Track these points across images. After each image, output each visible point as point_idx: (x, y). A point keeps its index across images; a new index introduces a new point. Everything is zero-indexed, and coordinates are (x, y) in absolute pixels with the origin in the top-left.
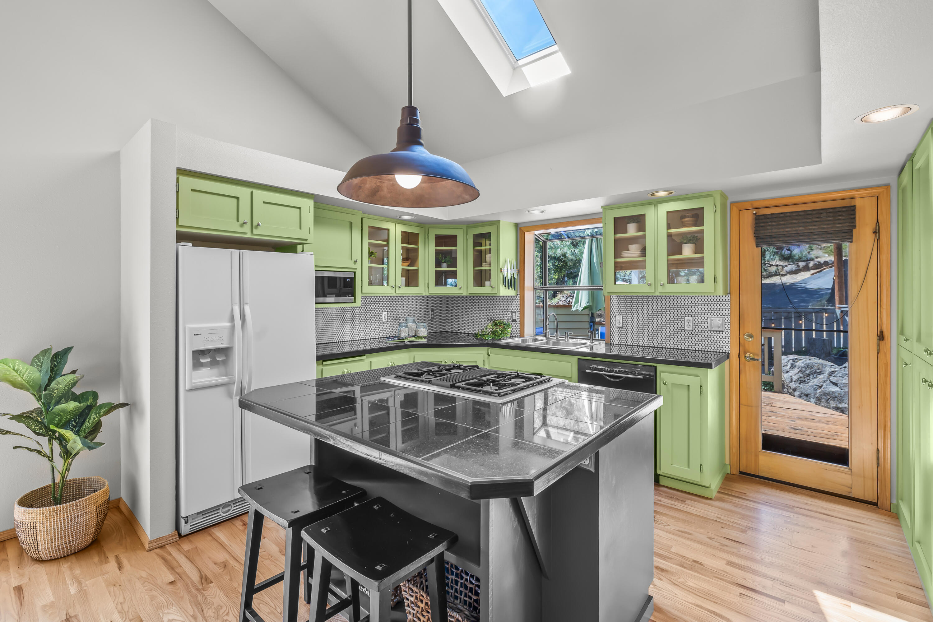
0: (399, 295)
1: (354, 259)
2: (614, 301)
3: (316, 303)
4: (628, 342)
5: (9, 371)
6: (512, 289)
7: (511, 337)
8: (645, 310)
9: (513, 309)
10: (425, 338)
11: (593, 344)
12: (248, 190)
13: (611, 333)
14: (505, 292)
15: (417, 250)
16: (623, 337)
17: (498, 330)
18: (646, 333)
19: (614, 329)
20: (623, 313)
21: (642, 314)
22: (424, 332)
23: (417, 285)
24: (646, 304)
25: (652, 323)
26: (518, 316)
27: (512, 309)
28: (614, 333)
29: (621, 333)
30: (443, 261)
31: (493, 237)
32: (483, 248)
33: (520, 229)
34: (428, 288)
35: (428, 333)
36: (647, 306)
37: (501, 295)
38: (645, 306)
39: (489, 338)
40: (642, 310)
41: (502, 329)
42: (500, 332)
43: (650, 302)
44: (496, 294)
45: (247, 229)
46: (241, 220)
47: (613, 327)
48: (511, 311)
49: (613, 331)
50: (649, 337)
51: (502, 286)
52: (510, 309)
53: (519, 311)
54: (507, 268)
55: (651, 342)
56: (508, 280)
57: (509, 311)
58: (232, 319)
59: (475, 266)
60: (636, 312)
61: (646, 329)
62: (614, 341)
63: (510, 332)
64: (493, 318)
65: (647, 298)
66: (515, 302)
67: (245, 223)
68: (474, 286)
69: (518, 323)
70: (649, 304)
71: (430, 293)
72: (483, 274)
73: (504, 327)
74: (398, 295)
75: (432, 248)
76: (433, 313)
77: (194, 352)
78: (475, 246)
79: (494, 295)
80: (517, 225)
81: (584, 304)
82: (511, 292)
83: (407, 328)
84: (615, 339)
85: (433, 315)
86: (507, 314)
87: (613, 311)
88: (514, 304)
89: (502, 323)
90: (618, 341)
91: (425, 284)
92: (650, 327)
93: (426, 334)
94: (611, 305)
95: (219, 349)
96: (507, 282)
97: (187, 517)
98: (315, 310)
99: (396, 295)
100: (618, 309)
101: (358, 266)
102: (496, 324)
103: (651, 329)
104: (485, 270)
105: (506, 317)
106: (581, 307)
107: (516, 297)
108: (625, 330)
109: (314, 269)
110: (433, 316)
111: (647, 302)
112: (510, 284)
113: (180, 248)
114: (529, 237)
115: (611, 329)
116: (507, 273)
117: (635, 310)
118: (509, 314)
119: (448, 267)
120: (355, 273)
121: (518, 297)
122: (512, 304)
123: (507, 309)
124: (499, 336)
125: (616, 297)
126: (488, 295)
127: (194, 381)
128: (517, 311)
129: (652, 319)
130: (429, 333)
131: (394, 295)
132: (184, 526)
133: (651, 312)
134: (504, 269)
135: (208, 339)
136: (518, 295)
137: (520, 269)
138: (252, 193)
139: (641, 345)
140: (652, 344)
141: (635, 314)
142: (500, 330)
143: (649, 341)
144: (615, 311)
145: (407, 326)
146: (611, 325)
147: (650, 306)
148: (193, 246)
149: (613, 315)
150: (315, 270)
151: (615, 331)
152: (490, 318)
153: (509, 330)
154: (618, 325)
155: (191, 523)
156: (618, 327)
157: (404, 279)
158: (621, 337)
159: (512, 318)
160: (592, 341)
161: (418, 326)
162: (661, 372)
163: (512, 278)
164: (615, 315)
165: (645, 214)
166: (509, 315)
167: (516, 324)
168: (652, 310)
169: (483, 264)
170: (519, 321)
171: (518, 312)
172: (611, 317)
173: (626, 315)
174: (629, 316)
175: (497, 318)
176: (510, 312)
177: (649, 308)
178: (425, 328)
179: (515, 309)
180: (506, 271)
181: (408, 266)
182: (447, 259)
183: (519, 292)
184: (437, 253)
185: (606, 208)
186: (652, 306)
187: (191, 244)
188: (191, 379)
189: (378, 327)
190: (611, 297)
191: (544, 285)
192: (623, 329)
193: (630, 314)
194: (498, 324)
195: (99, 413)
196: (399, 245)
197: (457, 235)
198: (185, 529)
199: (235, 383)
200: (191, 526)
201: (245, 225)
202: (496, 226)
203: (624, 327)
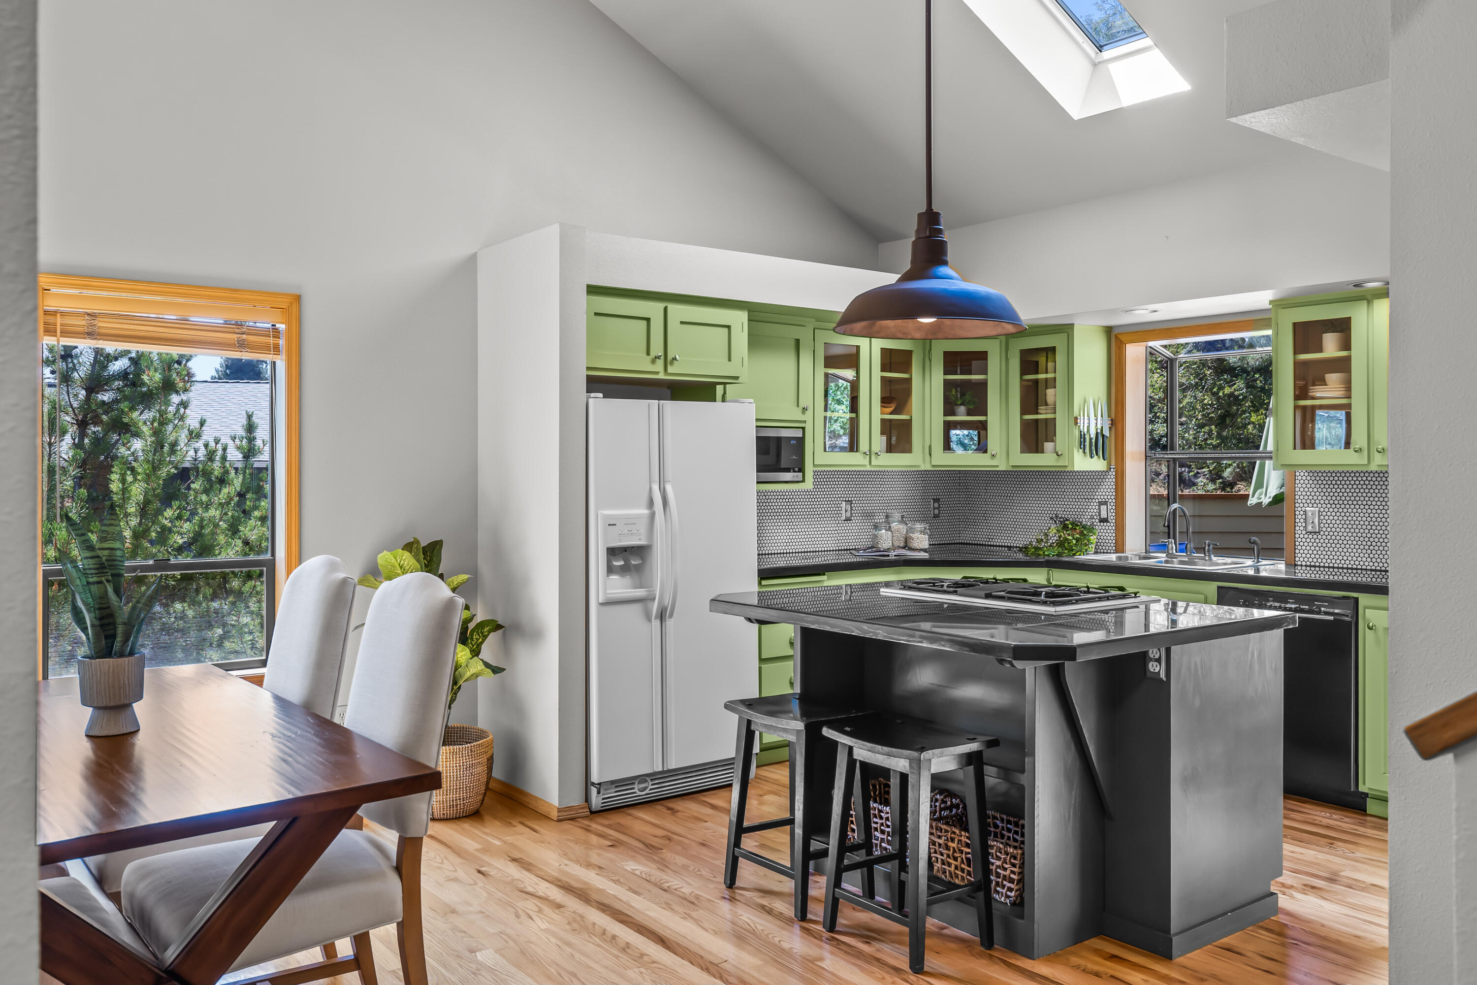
0: (878, 469)
1: (802, 405)
2: (1302, 482)
3: (758, 483)
4: (1329, 561)
5: (394, 567)
6: (1099, 457)
7: (1096, 553)
8: (1362, 499)
9: (1102, 498)
10: (925, 550)
11: (1259, 564)
12: (660, 306)
13: (1297, 543)
14: (1083, 463)
15: (909, 381)
16: (1320, 552)
17: (1070, 538)
18: (1364, 543)
19: (1302, 536)
20: (1320, 505)
21: (1357, 506)
22: (921, 540)
23: (909, 450)
24: (1365, 487)
25: (1376, 524)
26: (1112, 511)
27: (1099, 497)
28: (1302, 544)
29: (1315, 544)
30: (959, 403)
31: (1060, 357)
32: (1042, 376)
33: (1116, 337)
34: (930, 455)
35: (930, 545)
36: (1367, 491)
37: (1076, 469)
38: (1362, 491)
39: (1052, 554)
40: (1357, 498)
41: (1078, 536)
42: (1074, 542)
43: (1372, 483)
44: (1066, 466)
45: (659, 366)
46: (653, 353)
47: (1299, 532)
48: (1097, 501)
49: (1299, 540)
50: (1369, 552)
51: (1078, 451)
52: (1096, 497)
53: (1114, 501)
54: (1088, 416)
55: (1374, 560)
56: (1091, 439)
57: (1094, 500)
58: (651, 503)
59: (1024, 412)
60: (1346, 502)
61: (1364, 535)
62: (1302, 559)
63: (1095, 541)
64: (1060, 516)
65: (1367, 475)
66: (1105, 483)
67: (659, 357)
68: (1021, 452)
69: (1112, 524)
70: (1369, 487)
71: (933, 466)
72: (1041, 427)
73: (1081, 533)
74: (876, 469)
75: (938, 377)
76: (936, 505)
77: (608, 549)
78: (1024, 372)
79: (1063, 469)
80: (1109, 331)
81: (1273, 490)
82: (1097, 464)
83: (890, 533)
84: (1304, 555)
85: (938, 508)
86: (1090, 507)
87: (1299, 501)
88: (1104, 487)
89: (1077, 525)
90: (1310, 560)
91: (923, 447)
92: (1371, 531)
93: (925, 545)
94: (1297, 489)
95: (633, 547)
96: (1087, 444)
97: (600, 784)
98: (756, 494)
99: (873, 469)
100: (1311, 497)
101: (808, 416)
102: (1065, 527)
103: (1374, 536)
104: (1046, 419)
105: (1088, 513)
106: (1268, 496)
107: (1107, 474)
108: (1324, 537)
109: (754, 424)
110: (936, 512)
111: (1367, 482)
112: (1093, 448)
113: (591, 400)
114: (1135, 353)
115: (1297, 536)
116: (1088, 427)
117: (1343, 498)
118: (1094, 507)
119: (969, 414)
120: (803, 428)
121: (1113, 473)
122: (1101, 487)
123: (1089, 497)
124: (1073, 550)
125: (1306, 474)
126: (1051, 469)
127: (608, 592)
128: (1110, 500)
129: (1376, 515)
130: (932, 545)
131: (868, 468)
132: (597, 797)
133: (1374, 503)
134: (1082, 417)
135: (624, 532)
136: (1112, 470)
137: (1117, 419)
138: (666, 309)
139: (1354, 566)
140: (1376, 564)
141: (1343, 506)
142: (1074, 539)
143: (1369, 560)
144: (1304, 501)
145: (889, 529)
146: (1297, 528)
147: (1372, 491)
148: (604, 397)
149: (1299, 509)
150: (757, 426)
151: (1304, 540)
152: (1054, 516)
153: (1093, 538)
154: (1310, 528)
155: (603, 795)
156: (1311, 533)
157: (884, 438)
158: (1315, 552)
159: (1100, 515)
160: (1258, 558)
161: (911, 528)
162: (1366, 608)
163: (1100, 435)
164: (1303, 509)
165: (1350, 318)
166: (1093, 509)
167: (1107, 528)
168: (1376, 499)
169: (1042, 409)
170: (1114, 521)
171: (1112, 504)
172: (1297, 513)
173: (1326, 510)
174: (1331, 510)
175: (1069, 516)
176: (1095, 504)
177: (1369, 495)
178: (923, 532)
179: (1106, 497)
180: (1086, 421)
181: (891, 414)
182: (968, 397)
183: (1113, 462)
184: (947, 385)
185: (1280, 304)
186: (1377, 491)
187: (601, 395)
188: (605, 589)
189: (834, 529)
190: (1297, 474)
191: (1171, 450)
192: (1320, 537)
193: (1334, 506)
194: (1070, 526)
195: (482, 633)
196: (877, 374)
197: (987, 352)
198: (596, 801)
199: (654, 599)
200: (603, 799)
201: (657, 360)
202: (1066, 334)
203: (1322, 533)
